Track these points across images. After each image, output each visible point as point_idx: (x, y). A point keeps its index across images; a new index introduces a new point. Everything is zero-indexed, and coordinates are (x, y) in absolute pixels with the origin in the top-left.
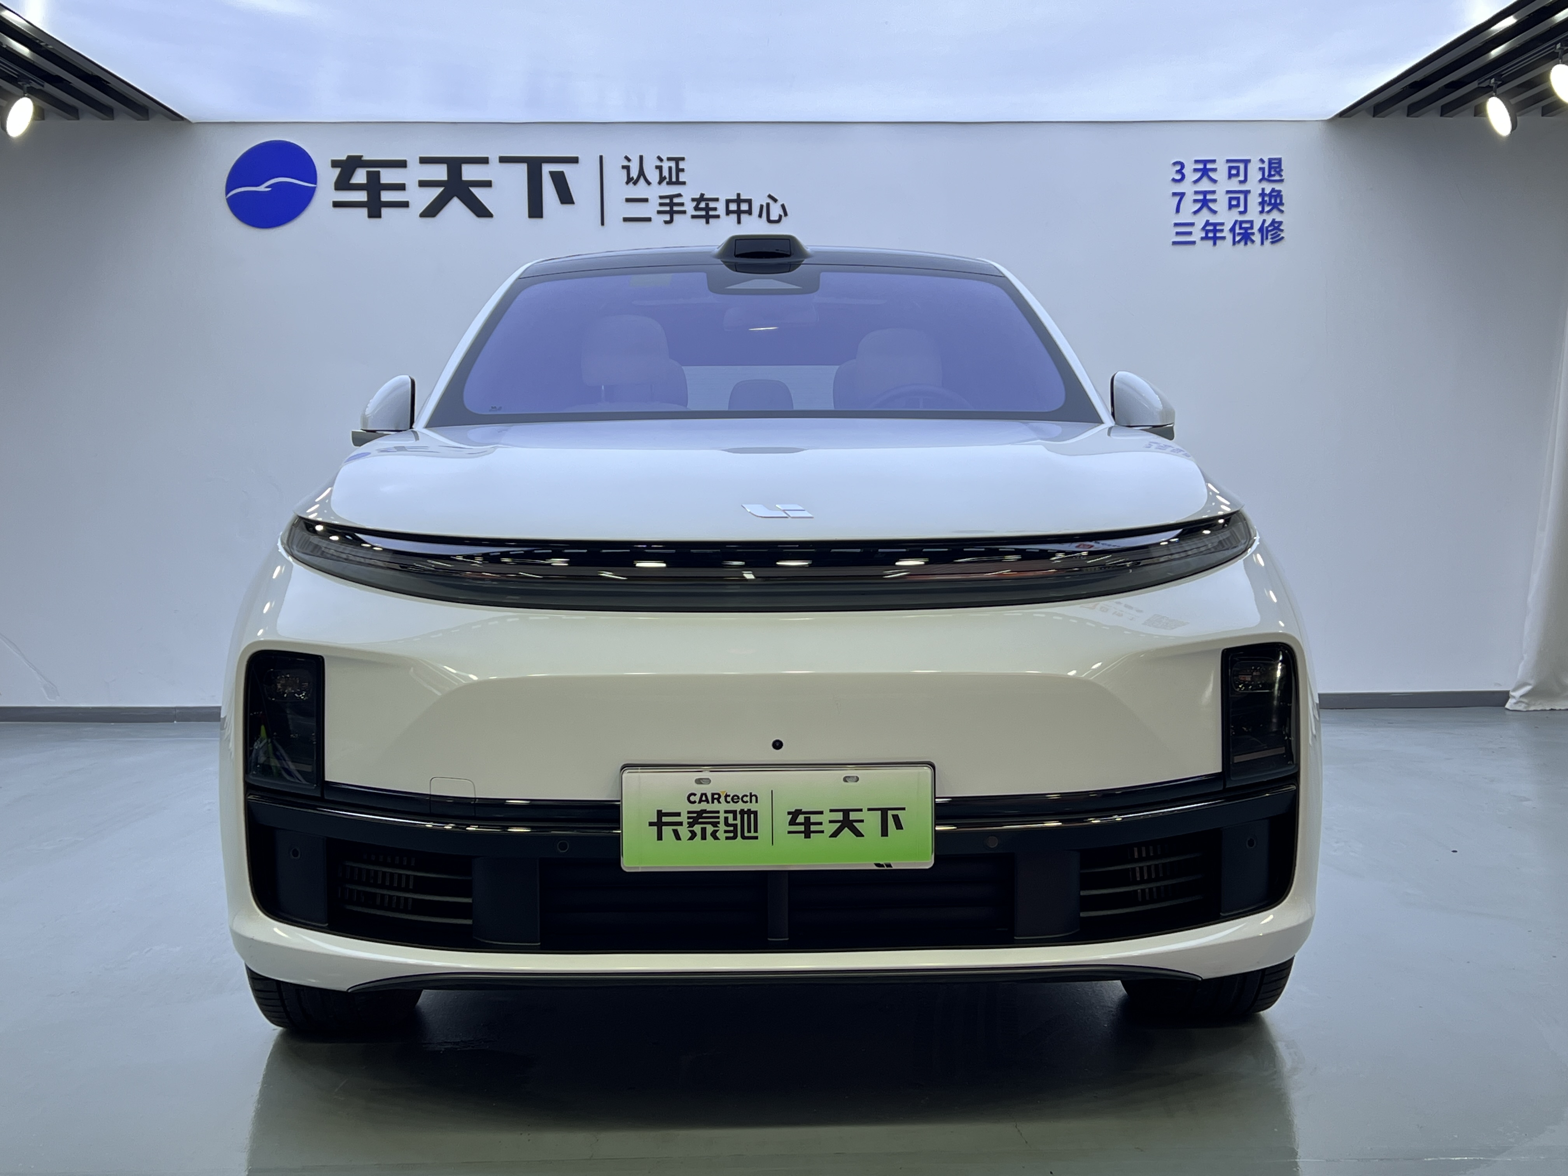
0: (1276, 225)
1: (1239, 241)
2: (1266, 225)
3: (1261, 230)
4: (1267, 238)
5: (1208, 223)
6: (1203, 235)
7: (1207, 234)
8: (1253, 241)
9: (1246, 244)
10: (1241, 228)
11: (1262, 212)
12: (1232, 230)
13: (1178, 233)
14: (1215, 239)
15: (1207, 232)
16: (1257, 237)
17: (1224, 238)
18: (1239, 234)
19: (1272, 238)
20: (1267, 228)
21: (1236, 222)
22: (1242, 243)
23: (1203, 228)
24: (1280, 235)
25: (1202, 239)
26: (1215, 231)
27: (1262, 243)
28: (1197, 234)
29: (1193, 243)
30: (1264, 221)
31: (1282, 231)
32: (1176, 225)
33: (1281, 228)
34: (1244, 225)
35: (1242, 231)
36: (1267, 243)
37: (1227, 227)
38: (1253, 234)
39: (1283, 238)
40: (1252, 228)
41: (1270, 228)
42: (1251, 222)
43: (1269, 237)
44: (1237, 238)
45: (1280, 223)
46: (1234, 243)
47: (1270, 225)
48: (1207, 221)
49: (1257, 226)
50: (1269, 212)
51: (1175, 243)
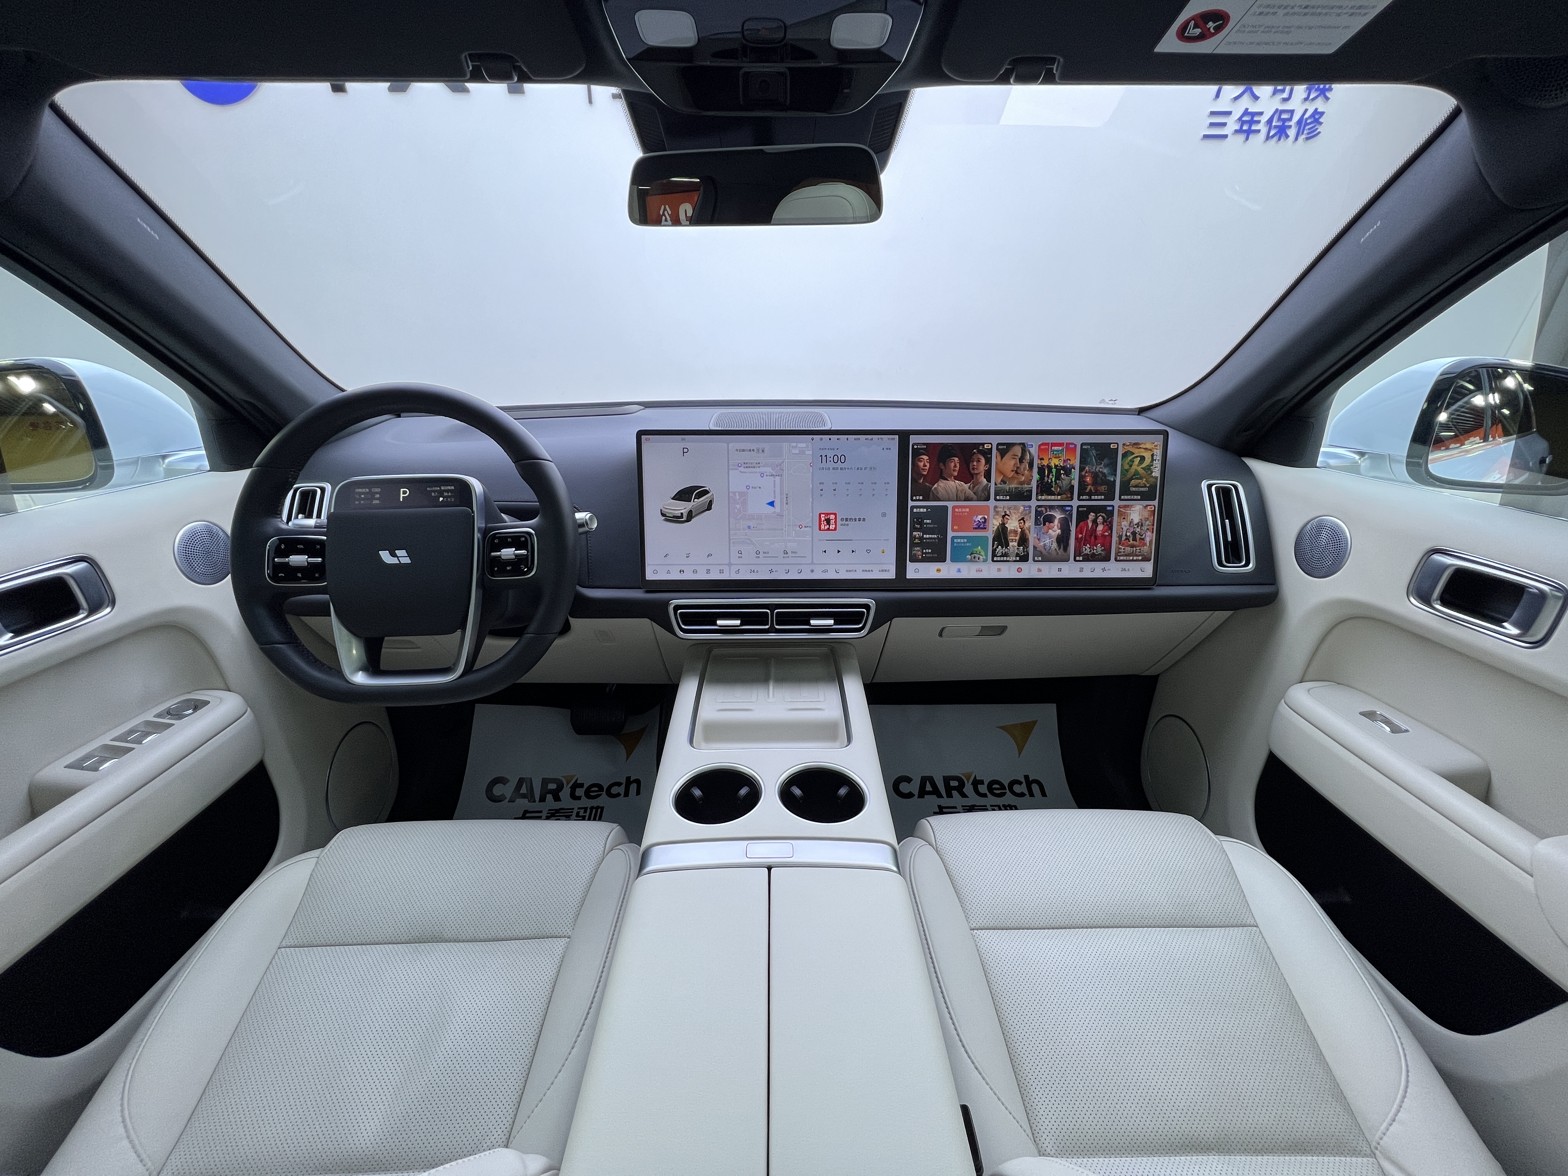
0: (1317, 117)
1: (1273, 136)
2: (1307, 116)
3: (1299, 122)
4: (1303, 133)
5: (1246, 113)
6: (1237, 127)
7: (1242, 126)
8: (1287, 136)
9: (1279, 139)
10: (1279, 119)
11: (1306, 99)
12: (1270, 121)
13: (1212, 125)
14: (1249, 133)
15: (1243, 123)
16: (1292, 132)
17: (1259, 131)
18: (1276, 127)
19: (1308, 134)
20: (1307, 119)
21: (1277, 110)
22: (1275, 139)
23: (1240, 119)
24: (1317, 129)
25: (1236, 131)
26: (1252, 122)
27: (1296, 139)
28: (1232, 124)
29: (1225, 136)
30: (1306, 110)
31: (1321, 123)
32: (1213, 113)
33: (1321, 120)
34: (1284, 116)
35: (1279, 124)
36: (1302, 138)
37: (1264, 119)
38: (1290, 127)
39: (1319, 133)
40: (1290, 119)
41: (1309, 121)
42: (1292, 112)
43: (1305, 132)
44: (1272, 133)
45: (1322, 114)
46: (1268, 138)
47: (1310, 117)
48: (1247, 109)
49: (1296, 118)
50: (1313, 99)
51: (1206, 137)
